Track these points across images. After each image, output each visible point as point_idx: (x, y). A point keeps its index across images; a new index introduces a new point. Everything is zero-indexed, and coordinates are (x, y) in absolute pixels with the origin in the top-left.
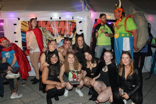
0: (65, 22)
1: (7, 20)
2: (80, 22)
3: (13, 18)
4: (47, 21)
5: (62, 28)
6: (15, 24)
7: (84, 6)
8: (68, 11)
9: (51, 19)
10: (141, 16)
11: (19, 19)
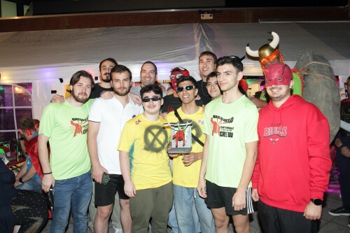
1: (38, 84)
3: (50, 80)
6: (54, 92)
7: (200, 47)
11: (61, 80)
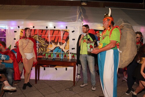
0: (59, 31)
2: (73, 32)
4: (43, 30)
5: (56, 36)
6: (15, 32)
7: (79, 16)
8: (62, 21)
9: (47, 27)
10: (129, 28)
11: (19, 27)
